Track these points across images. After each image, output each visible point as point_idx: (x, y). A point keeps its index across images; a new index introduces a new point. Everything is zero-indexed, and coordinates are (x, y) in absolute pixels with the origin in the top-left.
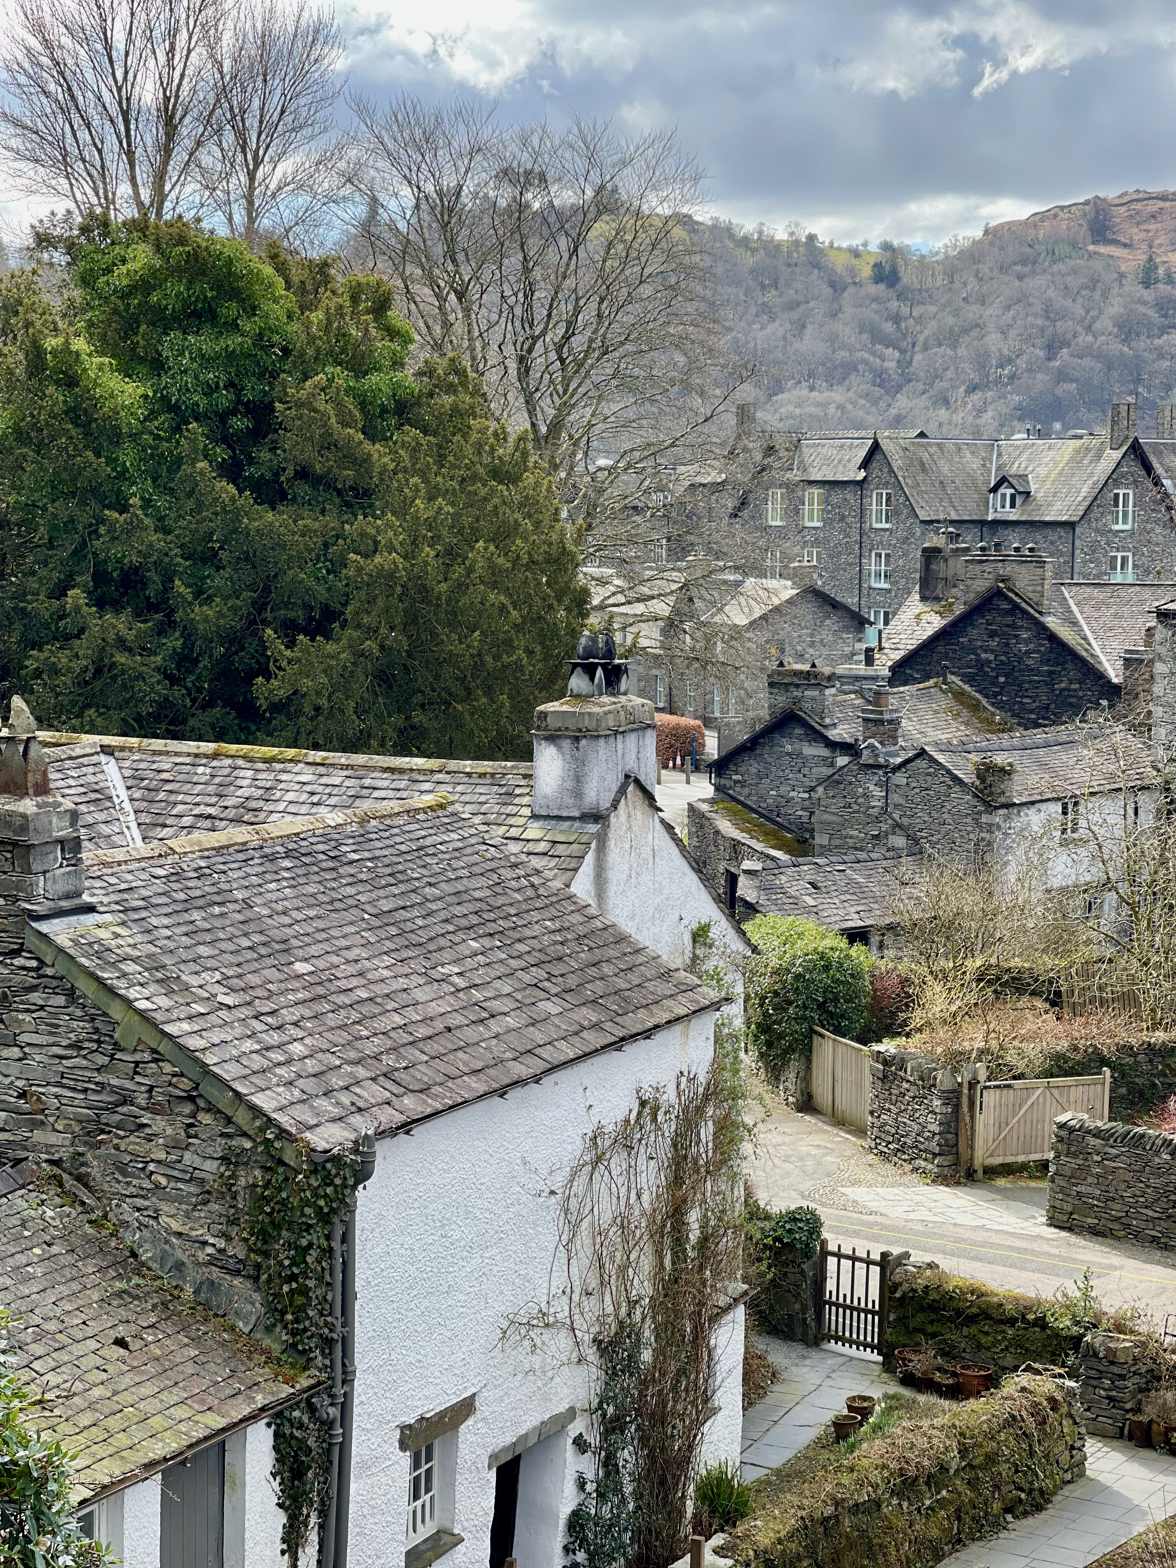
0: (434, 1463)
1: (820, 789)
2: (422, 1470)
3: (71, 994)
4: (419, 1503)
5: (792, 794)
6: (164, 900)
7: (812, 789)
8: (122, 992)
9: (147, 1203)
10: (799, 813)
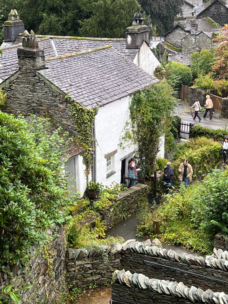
0: (111, 160)
1: (183, 40)
2: (109, 161)
3: (45, 84)
4: (108, 167)
5: (178, 41)
6: (60, 66)
7: (182, 40)
8: (53, 83)
9: (60, 119)
10: (180, 44)
